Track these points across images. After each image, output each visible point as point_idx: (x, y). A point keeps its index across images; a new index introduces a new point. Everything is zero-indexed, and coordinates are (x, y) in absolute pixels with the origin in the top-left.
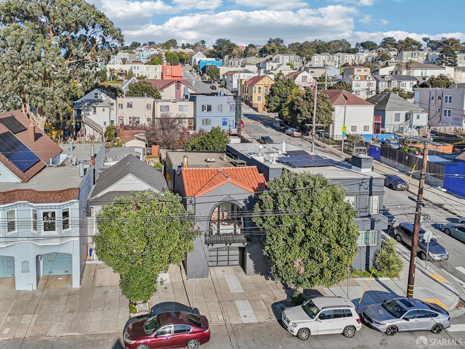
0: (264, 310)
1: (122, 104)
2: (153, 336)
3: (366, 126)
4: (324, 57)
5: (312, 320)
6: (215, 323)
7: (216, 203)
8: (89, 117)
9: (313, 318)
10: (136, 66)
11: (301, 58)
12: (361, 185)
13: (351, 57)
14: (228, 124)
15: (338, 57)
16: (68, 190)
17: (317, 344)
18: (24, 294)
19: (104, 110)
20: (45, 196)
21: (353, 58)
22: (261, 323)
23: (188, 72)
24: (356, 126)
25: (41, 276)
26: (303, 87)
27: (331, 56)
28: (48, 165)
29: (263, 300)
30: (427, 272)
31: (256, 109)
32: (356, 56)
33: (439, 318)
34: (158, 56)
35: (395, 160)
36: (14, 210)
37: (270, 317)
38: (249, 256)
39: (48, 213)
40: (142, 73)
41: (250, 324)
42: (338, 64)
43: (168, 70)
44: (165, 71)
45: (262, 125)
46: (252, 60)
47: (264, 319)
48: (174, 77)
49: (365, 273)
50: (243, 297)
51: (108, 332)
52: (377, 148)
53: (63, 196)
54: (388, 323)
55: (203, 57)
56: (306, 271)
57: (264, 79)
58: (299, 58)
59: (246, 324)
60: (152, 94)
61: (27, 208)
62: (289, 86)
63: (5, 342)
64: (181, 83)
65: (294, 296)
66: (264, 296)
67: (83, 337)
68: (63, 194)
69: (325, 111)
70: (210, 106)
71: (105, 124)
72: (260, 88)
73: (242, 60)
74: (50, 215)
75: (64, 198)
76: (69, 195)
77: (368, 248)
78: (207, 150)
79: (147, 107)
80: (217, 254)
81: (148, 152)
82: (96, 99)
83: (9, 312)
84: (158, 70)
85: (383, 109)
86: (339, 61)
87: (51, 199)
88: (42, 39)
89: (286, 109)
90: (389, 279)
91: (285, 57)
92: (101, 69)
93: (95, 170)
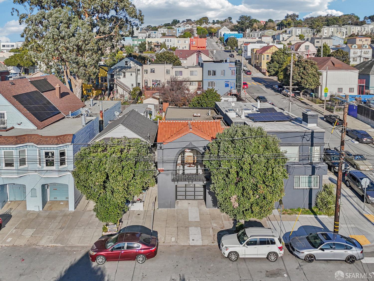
0: (210, 236)
1: (147, 70)
2: (110, 250)
3: (351, 88)
4: (333, 28)
5: (241, 245)
6: (167, 243)
7: (181, 149)
8: (120, 80)
9: (242, 244)
10: (169, 39)
11: (311, 30)
12: (304, 137)
13: (358, 28)
14: (230, 85)
15: (345, 29)
16: (64, 136)
17: (243, 265)
18: (32, 214)
19: (131, 75)
20: (45, 139)
21: (359, 29)
22: (204, 246)
23: (214, 43)
24: (342, 88)
25: (48, 201)
26: (306, 55)
27: (338, 28)
28: (66, 117)
29: (212, 228)
30: (364, 213)
31: (264, 73)
32: (362, 28)
33: (352, 251)
34: (190, 30)
35: (368, 117)
36: (25, 150)
37: (213, 241)
38: (208, 192)
39: (49, 153)
40: (174, 45)
41: (195, 246)
42: (346, 35)
43: (195, 42)
44: (192, 43)
45: (264, 86)
46: (269, 33)
47: (208, 242)
48: (199, 47)
49: (307, 211)
50: (196, 224)
51: (83, 245)
52: (355, 107)
53: (60, 140)
54: (306, 252)
55: (228, 31)
56: (239, 205)
57: (271, 48)
58: (310, 30)
59: (192, 246)
60: (174, 62)
61: (34, 148)
62: (287, 54)
63: (6, 248)
64: (201, 52)
65: (236, 226)
66: (215, 225)
67: (63, 247)
68: (60, 139)
69: (313, 75)
70: (215, 71)
71: (132, 86)
72: (268, 56)
73: (261, 33)
74: (50, 154)
75: (60, 142)
76: (65, 140)
77: (311, 190)
78: (202, 107)
79: (167, 72)
80: (186, 190)
81: (160, 108)
82: (126, 66)
83: (16, 226)
84: (187, 42)
85: (368, 73)
86: (346, 32)
87: (50, 142)
88: (77, 20)
89: (281, 73)
90: (327, 217)
91: (298, 29)
92: (142, 42)
93: (103, 121)
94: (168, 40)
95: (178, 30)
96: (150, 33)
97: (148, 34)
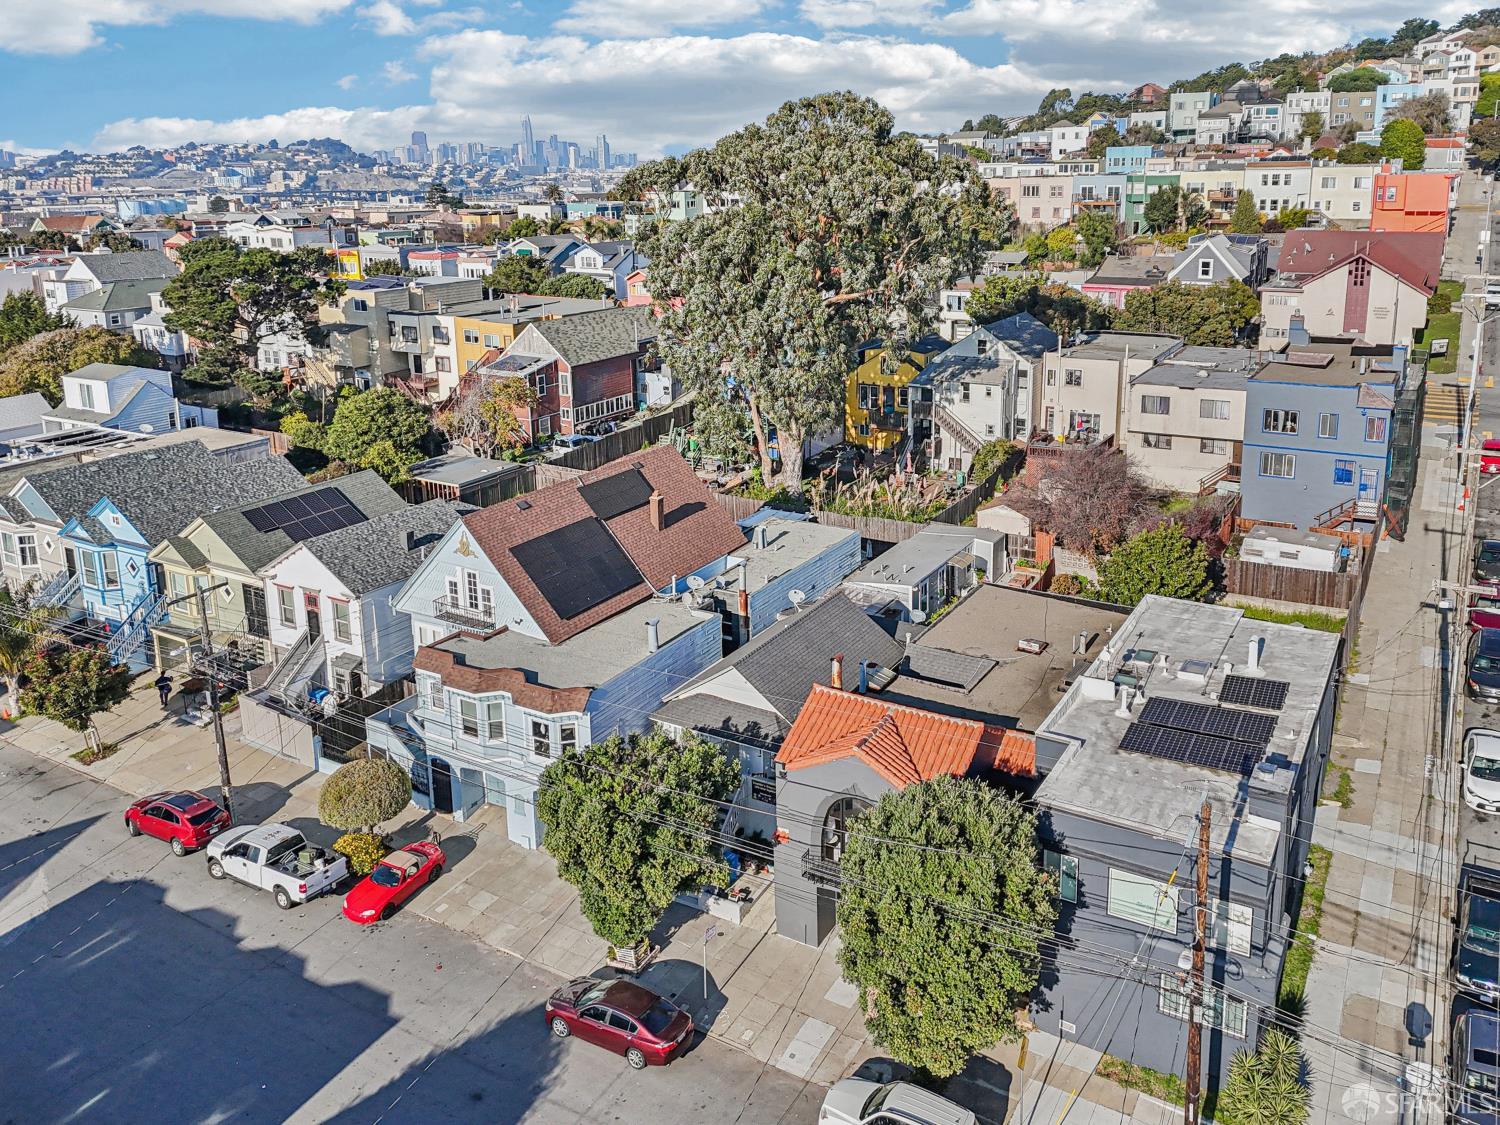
1: (1055, 373)
8: (950, 407)
19: (989, 394)
71: (990, 432)
81: (1026, 548)
82: (982, 356)
92: (1160, 187)
93: (747, 619)
94: (1276, 177)
95: (1385, 96)
96: (1249, 116)
97: (1237, 118)
